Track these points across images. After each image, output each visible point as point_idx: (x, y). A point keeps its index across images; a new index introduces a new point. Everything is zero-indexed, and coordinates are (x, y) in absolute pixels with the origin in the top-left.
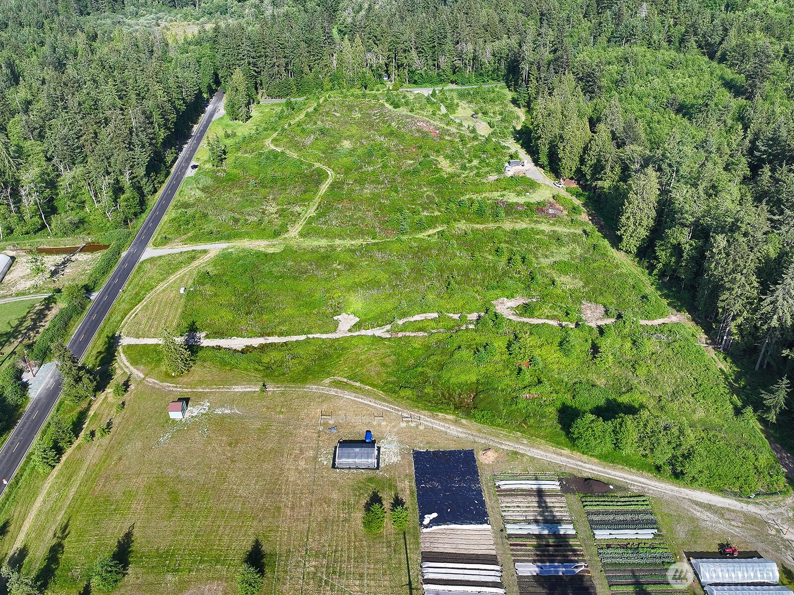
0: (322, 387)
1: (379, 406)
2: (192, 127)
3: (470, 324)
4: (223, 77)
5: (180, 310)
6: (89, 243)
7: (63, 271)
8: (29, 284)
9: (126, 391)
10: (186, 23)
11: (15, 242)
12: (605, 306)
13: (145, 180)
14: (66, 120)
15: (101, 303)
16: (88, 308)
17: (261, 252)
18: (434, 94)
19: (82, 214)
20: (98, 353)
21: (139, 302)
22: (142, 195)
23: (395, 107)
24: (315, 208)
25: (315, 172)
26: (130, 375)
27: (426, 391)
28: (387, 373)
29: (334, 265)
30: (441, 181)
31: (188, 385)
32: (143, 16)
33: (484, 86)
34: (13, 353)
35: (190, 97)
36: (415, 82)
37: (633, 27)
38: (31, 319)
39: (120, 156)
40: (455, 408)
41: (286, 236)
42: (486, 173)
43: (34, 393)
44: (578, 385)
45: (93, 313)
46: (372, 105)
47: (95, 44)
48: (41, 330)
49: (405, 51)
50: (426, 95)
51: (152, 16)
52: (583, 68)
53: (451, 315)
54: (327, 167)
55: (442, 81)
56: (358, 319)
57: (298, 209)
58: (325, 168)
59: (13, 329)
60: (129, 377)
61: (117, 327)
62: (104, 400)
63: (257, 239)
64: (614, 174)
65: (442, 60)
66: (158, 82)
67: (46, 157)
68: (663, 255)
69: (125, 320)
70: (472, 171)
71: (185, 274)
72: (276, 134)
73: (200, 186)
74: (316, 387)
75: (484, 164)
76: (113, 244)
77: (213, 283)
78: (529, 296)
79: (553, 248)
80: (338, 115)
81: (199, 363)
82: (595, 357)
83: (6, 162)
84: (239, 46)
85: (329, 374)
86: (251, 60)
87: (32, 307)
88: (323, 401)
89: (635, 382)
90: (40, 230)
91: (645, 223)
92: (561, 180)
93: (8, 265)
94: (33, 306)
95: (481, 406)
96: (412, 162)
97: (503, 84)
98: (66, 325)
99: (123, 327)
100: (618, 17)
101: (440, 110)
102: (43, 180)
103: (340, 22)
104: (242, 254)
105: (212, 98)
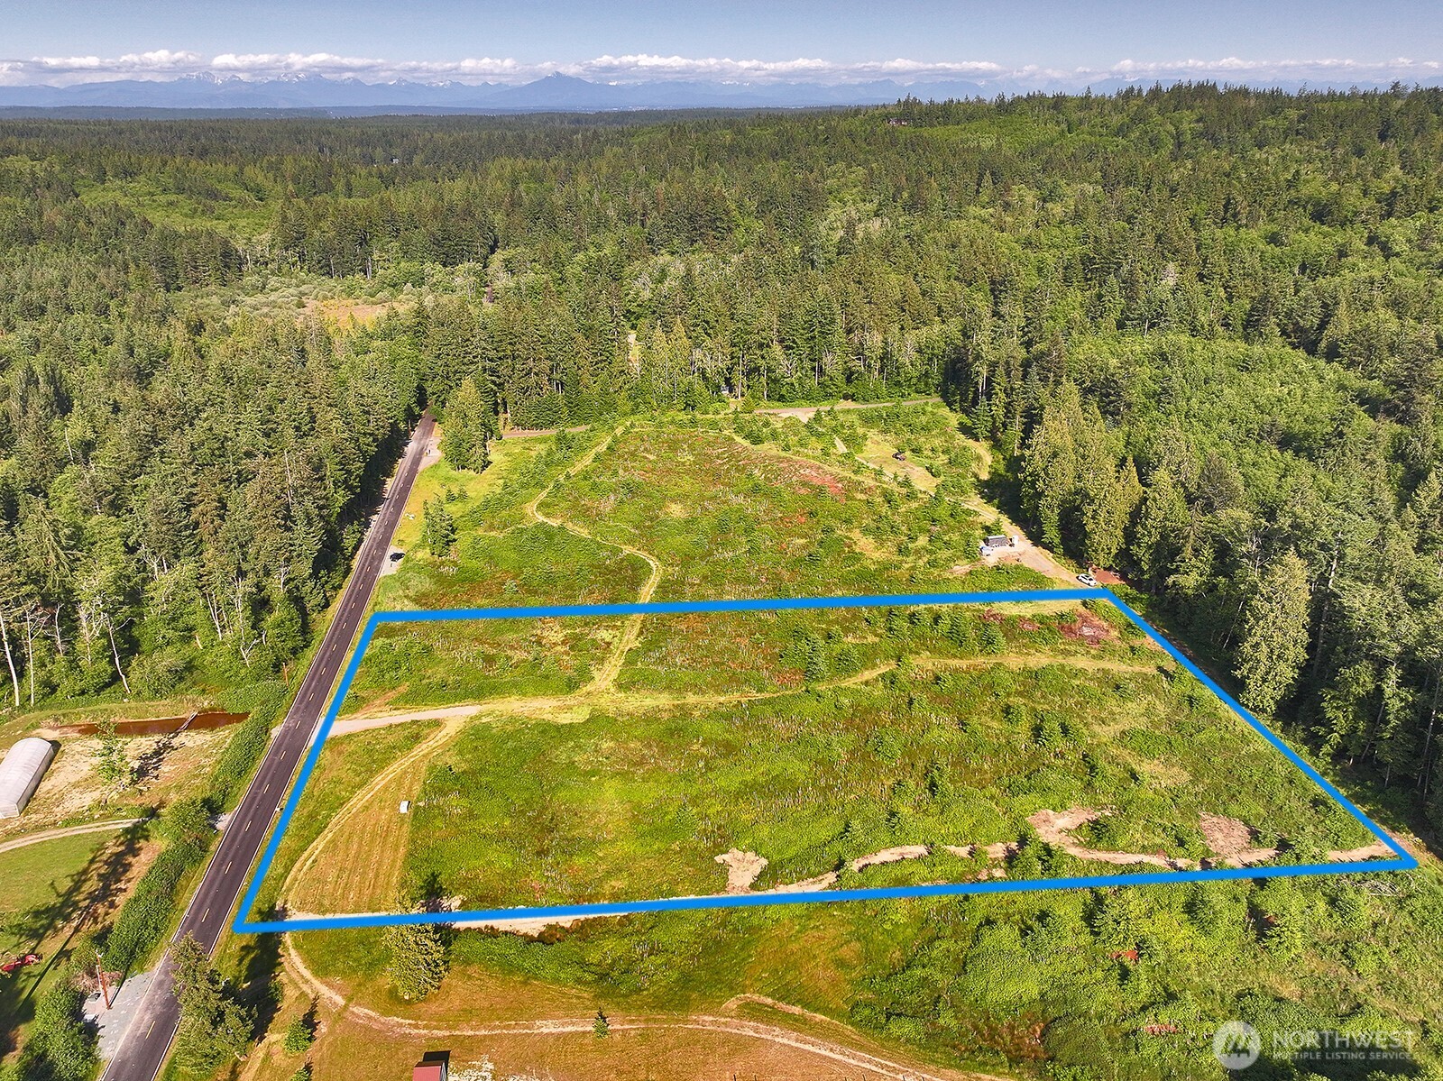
0: (723, 1020)
1: (852, 1061)
2: (384, 482)
3: (995, 866)
4: (434, 394)
5: (402, 850)
6: (205, 711)
7: (156, 768)
8: (89, 799)
9: (312, 1038)
10: (351, 301)
11: (60, 712)
12: (1246, 823)
13: (310, 584)
14: (166, 476)
15: (239, 838)
16: (212, 848)
17: (548, 724)
18: (818, 418)
19: (187, 651)
20: (243, 948)
21: (318, 834)
22: (304, 613)
23: (754, 443)
24: (636, 630)
25: (625, 563)
26: (315, 999)
27: (941, 1021)
28: (851, 982)
29: (695, 747)
30: (865, 578)
31: (441, 1021)
32: (276, 290)
33: (904, 404)
34: (64, 954)
35: (381, 430)
36: (781, 398)
37: (1161, 301)
38: (99, 875)
39: (268, 540)
40: (1010, 1060)
41: (589, 688)
42: (948, 560)
43: (110, 1048)
44: (1247, 1001)
45: (223, 860)
46: (711, 439)
47: (202, 340)
48: (120, 900)
49: (761, 346)
50: (805, 421)
51: (291, 290)
52: (1091, 372)
53: (952, 848)
54: (646, 554)
55: (828, 396)
56: (764, 862)
57: (605, 635)
58: (642, 554)
59: (61, 900)
60: (314, 1005)
61: (277, 889)
62: (264, 1060)
63: (534, 695)
64: (1201, 561)
65: (827, 359)
66: (330, 405)
67: (126, 545)
68: (1339, 718)
69: (292, 873)
70: (920, 558)
71: (405, 772)
72: (544, 493)
73: (412, 593)
74: (711, 1018)
75: (939, 544)
76: (255, 712)
77: (464, 792)
78: (1096, 805)
79: (1112, 703)
80: (652, 457)
81: (456, 968)
82: (1265, 936)
83: (52, 556)
84: (468, 340)
85: (733, 989)
86: (488, 364)
87: (98, 850)
88: (733, 1053)
89: (1360, 988)
90: (108, 685)
91: (1291, 654)
92: (1090, 572)
93: (48, 759)
94: (102, 847)
95: (1065, 1053)
96: (803, 541)
97: (937, 399)
98: (173, 887)
99: (289, 890)
100: (1129, 285)
101: (835, 447)
102: (120, 590)
103: (629, 297)
104: (509, 728)
105: (413, 430)
